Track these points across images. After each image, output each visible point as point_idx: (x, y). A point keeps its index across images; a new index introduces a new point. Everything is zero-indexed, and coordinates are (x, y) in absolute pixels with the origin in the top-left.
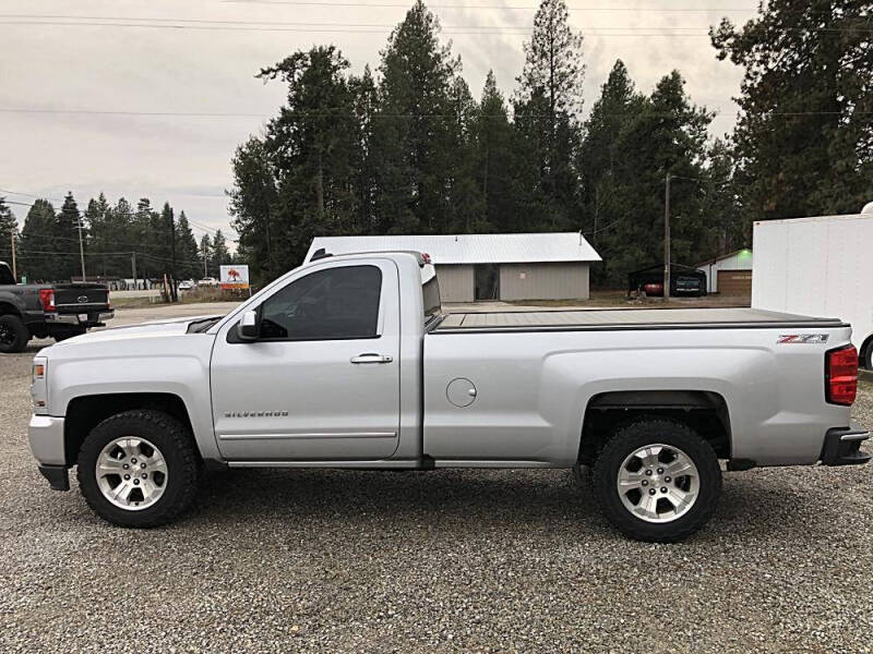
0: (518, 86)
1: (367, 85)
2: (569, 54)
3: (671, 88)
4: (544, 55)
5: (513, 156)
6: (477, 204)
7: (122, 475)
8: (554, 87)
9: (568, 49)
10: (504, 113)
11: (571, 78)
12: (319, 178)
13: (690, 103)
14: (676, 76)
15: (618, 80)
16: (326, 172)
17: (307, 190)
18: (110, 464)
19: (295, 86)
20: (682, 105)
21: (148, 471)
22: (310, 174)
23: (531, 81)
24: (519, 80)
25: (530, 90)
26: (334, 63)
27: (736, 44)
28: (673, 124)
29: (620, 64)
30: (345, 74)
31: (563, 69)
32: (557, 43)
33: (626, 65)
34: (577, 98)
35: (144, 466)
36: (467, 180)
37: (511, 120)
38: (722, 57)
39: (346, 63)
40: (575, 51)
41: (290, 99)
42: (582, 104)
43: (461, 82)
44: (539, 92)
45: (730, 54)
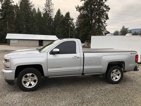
0: (43, 11)
1: (17, 6)
2: (52, 7)
3: (68, 14)
4: (48, 6)
5: (43, 22)
6: (37, 29)
7: (27, 81)
8: (49, 12)
9: (52, 6)
10: (41, 15)
11: (52, 10)
12: (7, 23)
13: (71, 17)
14: (69, 12)
15: (59, 12)
16: (9, 22)
17: (5, 25)
18: (25, 79)
19: (2, 5)
20: (69, 17)
21: (33, 80)
22: (5, 22)
23: (45, 10)
24: (43, 9)
25: (45, 11)
26: (11, 2)
27: (79, 9)
28: (68, 20)
29: (59, 9)
30: (13, 4)
31: (51, 9)
32: (50, 4)
33: (60, 10)
34: (53, 14)
35: (32, 79)
36: (35, 25)
37: (42, 16)
38: (77, 11)
39: (13, 2)
40: (53, 6)
41: (1, 7)
42: (53, 15)
43: (34, 8)
44: (46, 12)
45: (78, 10)
